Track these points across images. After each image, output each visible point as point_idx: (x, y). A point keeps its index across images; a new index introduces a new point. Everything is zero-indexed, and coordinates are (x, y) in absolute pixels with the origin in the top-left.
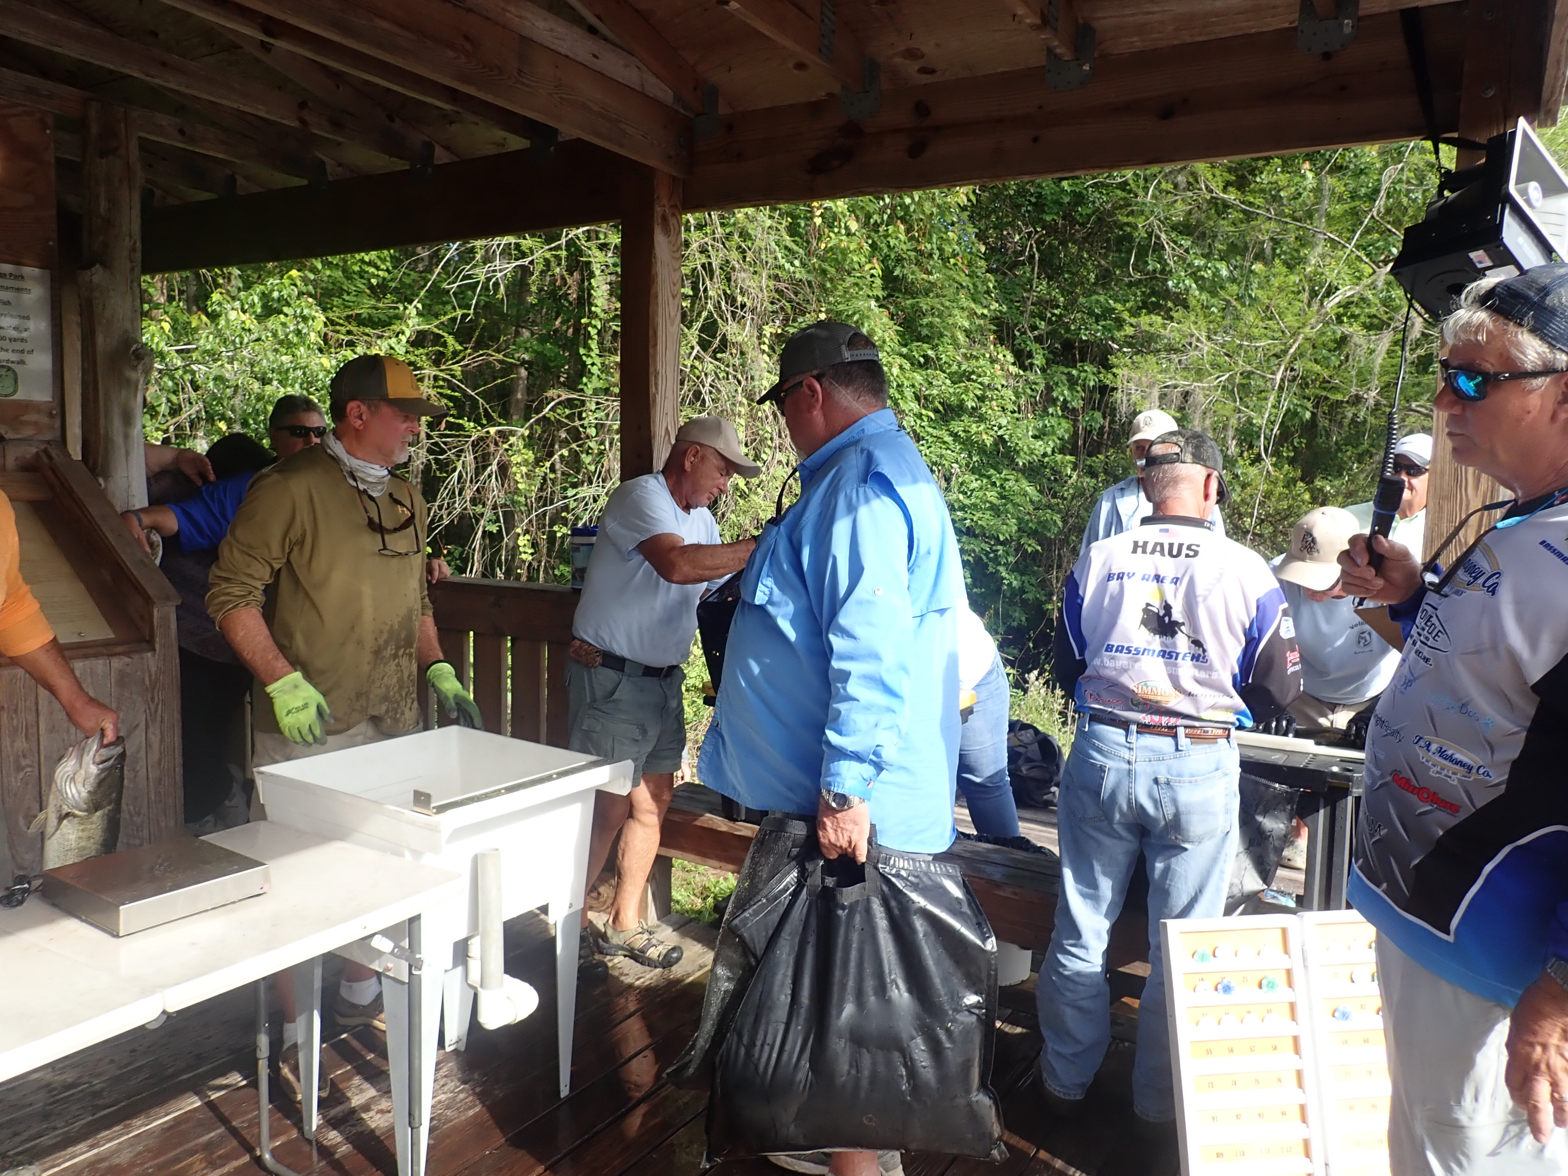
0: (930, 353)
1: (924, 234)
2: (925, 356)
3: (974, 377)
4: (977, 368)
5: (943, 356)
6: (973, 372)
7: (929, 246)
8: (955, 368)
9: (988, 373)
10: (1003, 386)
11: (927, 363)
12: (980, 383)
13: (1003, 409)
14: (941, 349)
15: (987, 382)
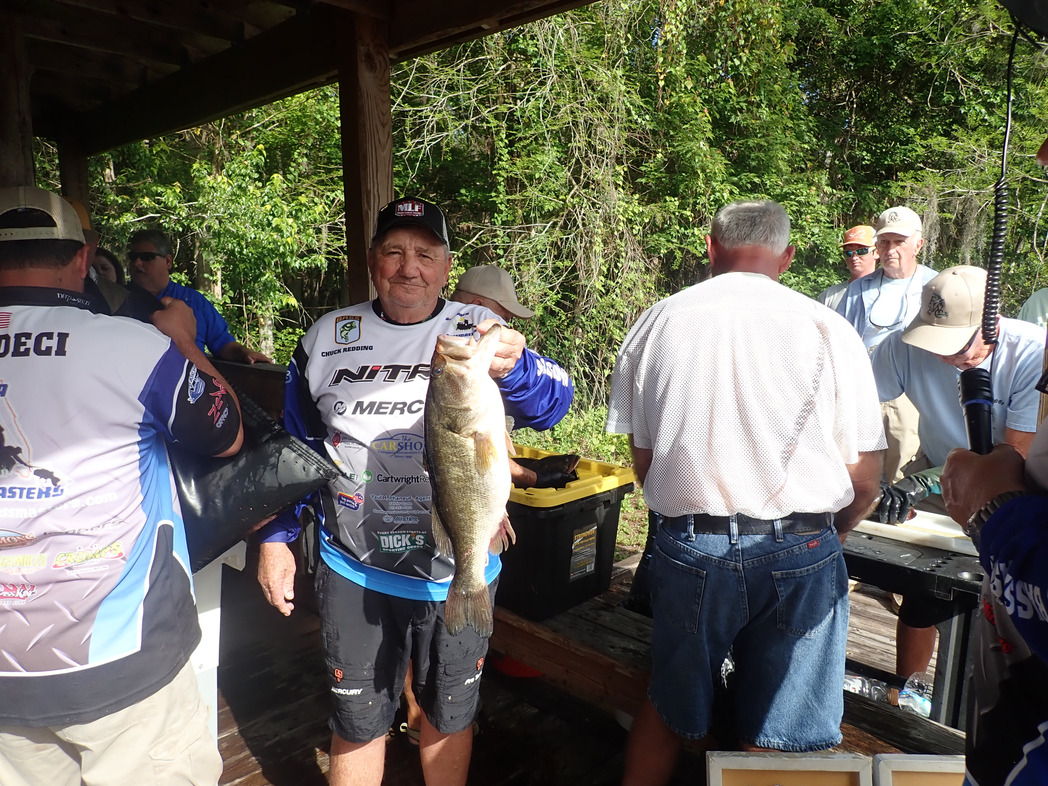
0: (757, 180)
1: (753, 90)
2: (752, 183)
3: (793, 197)
4: (796, 190)
5: (768, 182)
6: (793, 194)
7: (758, 99)
8: (778, 191)
9: (805, 193)
10: (818, 203)
11: (755, 188)
13: (818, 221)
14: (766, 177)
15: (803, 200)
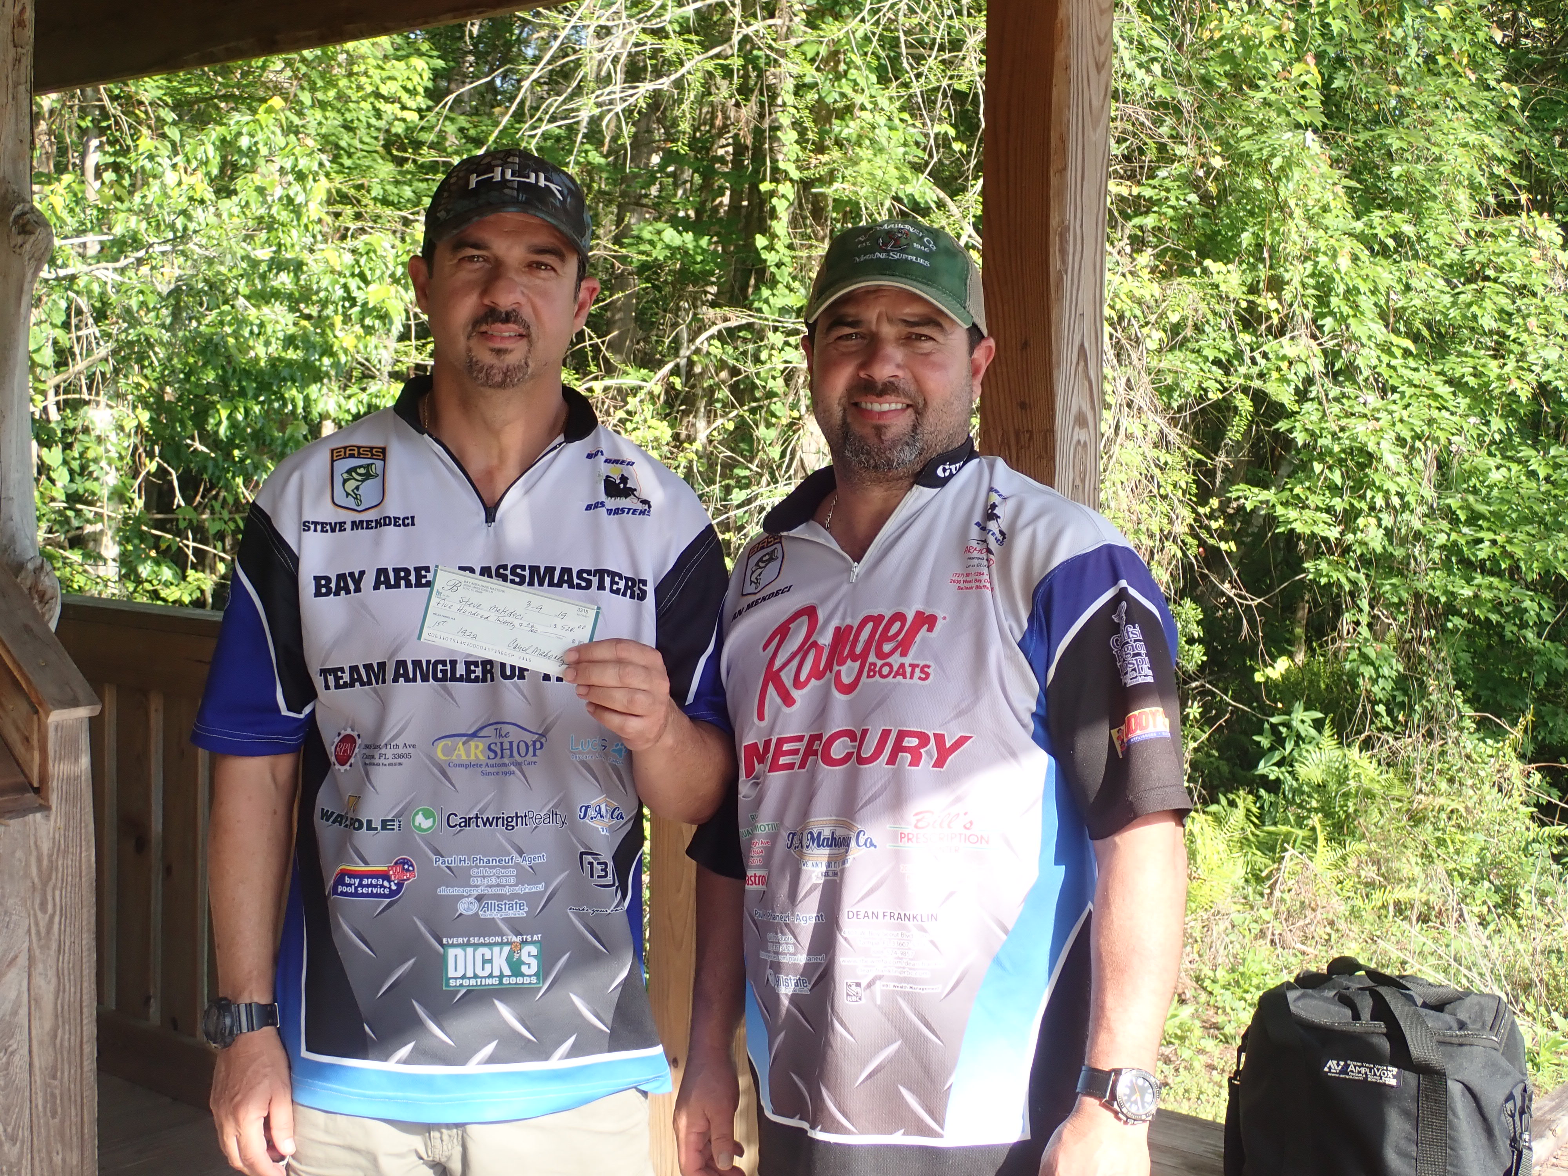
0: (1409, 230)
2: (1396, 237)
3: (1491, 273)
4: (1497, 255)
5: (1430, 234)
6: (1489, 264)
12: (1503, 284)
14: (1425, 221)
15: (1516, 282)
